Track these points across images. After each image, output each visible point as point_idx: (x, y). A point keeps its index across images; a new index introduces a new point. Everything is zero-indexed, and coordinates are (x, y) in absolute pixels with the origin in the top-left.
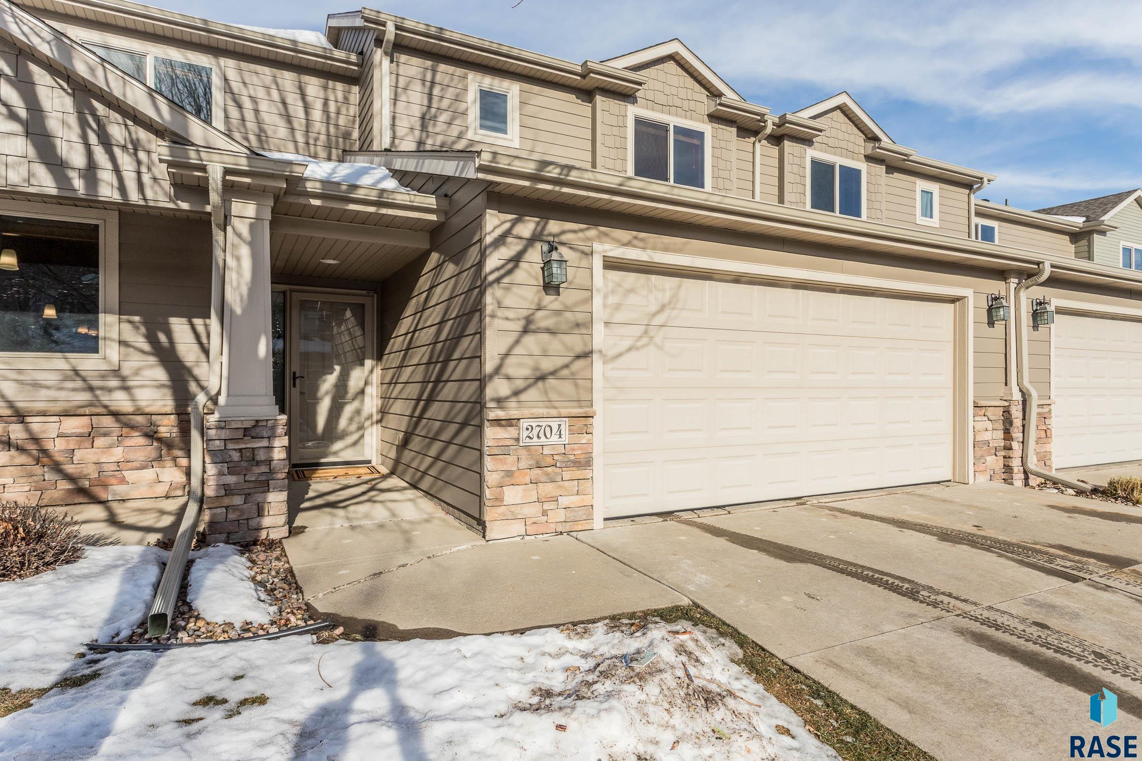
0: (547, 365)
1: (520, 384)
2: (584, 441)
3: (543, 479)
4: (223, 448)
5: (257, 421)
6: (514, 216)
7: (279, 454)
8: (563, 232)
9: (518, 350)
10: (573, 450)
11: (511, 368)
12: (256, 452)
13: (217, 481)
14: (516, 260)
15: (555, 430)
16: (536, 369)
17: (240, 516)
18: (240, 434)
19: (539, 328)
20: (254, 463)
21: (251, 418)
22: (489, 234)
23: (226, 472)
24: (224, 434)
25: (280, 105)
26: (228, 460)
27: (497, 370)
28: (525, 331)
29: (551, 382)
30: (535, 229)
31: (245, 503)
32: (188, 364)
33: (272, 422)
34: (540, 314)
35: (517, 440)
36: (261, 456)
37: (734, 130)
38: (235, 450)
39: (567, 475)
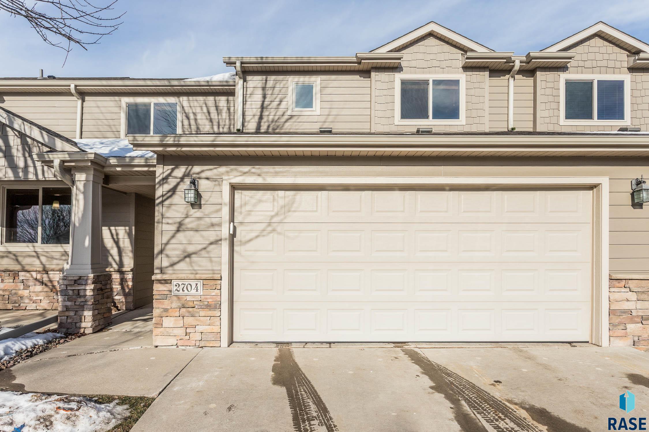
0: (191, 249)
1: (176, 259)
2: (213, 294)
3: (187, 314)
4: (65, 289)
5: (81, 277)
6: (173, 167)
7: (89, 293)
8: (203, 171)
9: (173, 241)
10: (206, 299)
11: (169, 250)
12: (80, 292)
13: (62, 304)
14: (173, 190)
15: (194, 286)
16: (184, 251)
17: (73, 321)
18: (72, 283)
19: (187, 228)
20: (78, 296)
21: (77, 275)
22: (157, 178)
23: (67, 300)
24: (66, 282)
25: (207, 114)
26: (67, 294)
27: (161, 252)
28: (178, 231)
29: (194, 258)
30: (185, 172)
31: (75, 315)
32: (109, 248)
33: (86, 277)
34: (187, 220)
35: (171, 291)
36: (82, 293)
37: (487, 73)
38: (71, 290)
39: (202, 313)
